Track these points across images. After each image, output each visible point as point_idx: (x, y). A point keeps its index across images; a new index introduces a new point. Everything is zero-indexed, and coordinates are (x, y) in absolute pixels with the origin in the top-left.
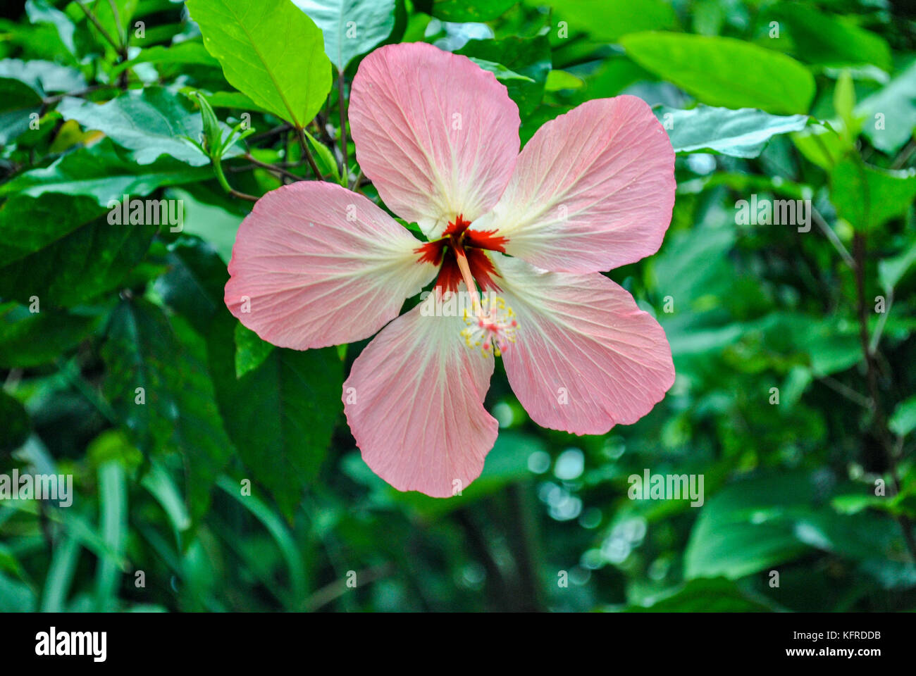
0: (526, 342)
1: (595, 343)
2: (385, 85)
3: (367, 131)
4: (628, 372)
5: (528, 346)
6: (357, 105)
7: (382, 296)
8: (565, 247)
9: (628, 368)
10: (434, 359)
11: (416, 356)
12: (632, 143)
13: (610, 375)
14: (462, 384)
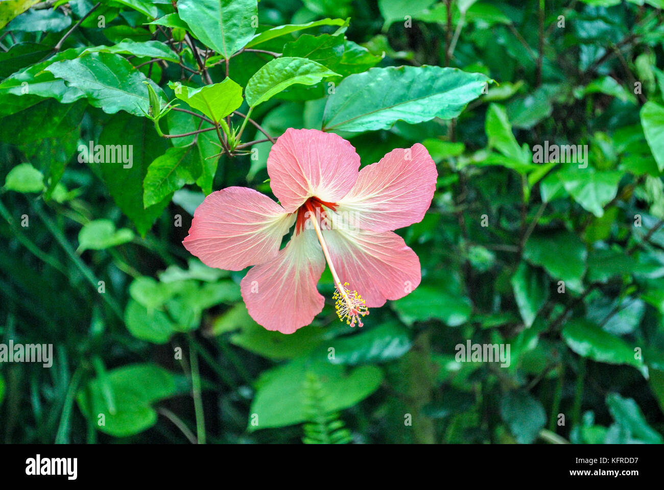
0: (344, 259)
1: (380, 261)
2: (289, 147)
3: (277, 170)
4: (396, 275)
5: (345, 263)
6: (273, 157)
7: (271, 241)
8: (371, 217)
9: (396, 273)
10: (293, 268)
11: (284, 267)
12: (417, 170)
13: (387, 278)
14: (308, 282)
